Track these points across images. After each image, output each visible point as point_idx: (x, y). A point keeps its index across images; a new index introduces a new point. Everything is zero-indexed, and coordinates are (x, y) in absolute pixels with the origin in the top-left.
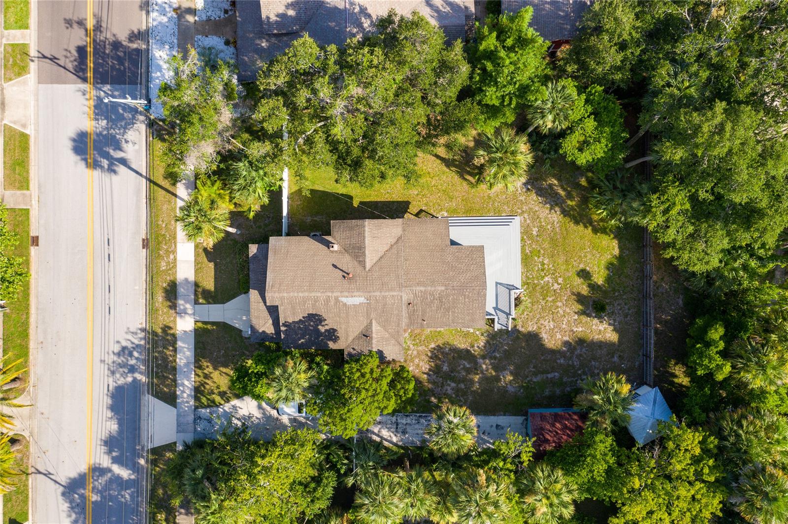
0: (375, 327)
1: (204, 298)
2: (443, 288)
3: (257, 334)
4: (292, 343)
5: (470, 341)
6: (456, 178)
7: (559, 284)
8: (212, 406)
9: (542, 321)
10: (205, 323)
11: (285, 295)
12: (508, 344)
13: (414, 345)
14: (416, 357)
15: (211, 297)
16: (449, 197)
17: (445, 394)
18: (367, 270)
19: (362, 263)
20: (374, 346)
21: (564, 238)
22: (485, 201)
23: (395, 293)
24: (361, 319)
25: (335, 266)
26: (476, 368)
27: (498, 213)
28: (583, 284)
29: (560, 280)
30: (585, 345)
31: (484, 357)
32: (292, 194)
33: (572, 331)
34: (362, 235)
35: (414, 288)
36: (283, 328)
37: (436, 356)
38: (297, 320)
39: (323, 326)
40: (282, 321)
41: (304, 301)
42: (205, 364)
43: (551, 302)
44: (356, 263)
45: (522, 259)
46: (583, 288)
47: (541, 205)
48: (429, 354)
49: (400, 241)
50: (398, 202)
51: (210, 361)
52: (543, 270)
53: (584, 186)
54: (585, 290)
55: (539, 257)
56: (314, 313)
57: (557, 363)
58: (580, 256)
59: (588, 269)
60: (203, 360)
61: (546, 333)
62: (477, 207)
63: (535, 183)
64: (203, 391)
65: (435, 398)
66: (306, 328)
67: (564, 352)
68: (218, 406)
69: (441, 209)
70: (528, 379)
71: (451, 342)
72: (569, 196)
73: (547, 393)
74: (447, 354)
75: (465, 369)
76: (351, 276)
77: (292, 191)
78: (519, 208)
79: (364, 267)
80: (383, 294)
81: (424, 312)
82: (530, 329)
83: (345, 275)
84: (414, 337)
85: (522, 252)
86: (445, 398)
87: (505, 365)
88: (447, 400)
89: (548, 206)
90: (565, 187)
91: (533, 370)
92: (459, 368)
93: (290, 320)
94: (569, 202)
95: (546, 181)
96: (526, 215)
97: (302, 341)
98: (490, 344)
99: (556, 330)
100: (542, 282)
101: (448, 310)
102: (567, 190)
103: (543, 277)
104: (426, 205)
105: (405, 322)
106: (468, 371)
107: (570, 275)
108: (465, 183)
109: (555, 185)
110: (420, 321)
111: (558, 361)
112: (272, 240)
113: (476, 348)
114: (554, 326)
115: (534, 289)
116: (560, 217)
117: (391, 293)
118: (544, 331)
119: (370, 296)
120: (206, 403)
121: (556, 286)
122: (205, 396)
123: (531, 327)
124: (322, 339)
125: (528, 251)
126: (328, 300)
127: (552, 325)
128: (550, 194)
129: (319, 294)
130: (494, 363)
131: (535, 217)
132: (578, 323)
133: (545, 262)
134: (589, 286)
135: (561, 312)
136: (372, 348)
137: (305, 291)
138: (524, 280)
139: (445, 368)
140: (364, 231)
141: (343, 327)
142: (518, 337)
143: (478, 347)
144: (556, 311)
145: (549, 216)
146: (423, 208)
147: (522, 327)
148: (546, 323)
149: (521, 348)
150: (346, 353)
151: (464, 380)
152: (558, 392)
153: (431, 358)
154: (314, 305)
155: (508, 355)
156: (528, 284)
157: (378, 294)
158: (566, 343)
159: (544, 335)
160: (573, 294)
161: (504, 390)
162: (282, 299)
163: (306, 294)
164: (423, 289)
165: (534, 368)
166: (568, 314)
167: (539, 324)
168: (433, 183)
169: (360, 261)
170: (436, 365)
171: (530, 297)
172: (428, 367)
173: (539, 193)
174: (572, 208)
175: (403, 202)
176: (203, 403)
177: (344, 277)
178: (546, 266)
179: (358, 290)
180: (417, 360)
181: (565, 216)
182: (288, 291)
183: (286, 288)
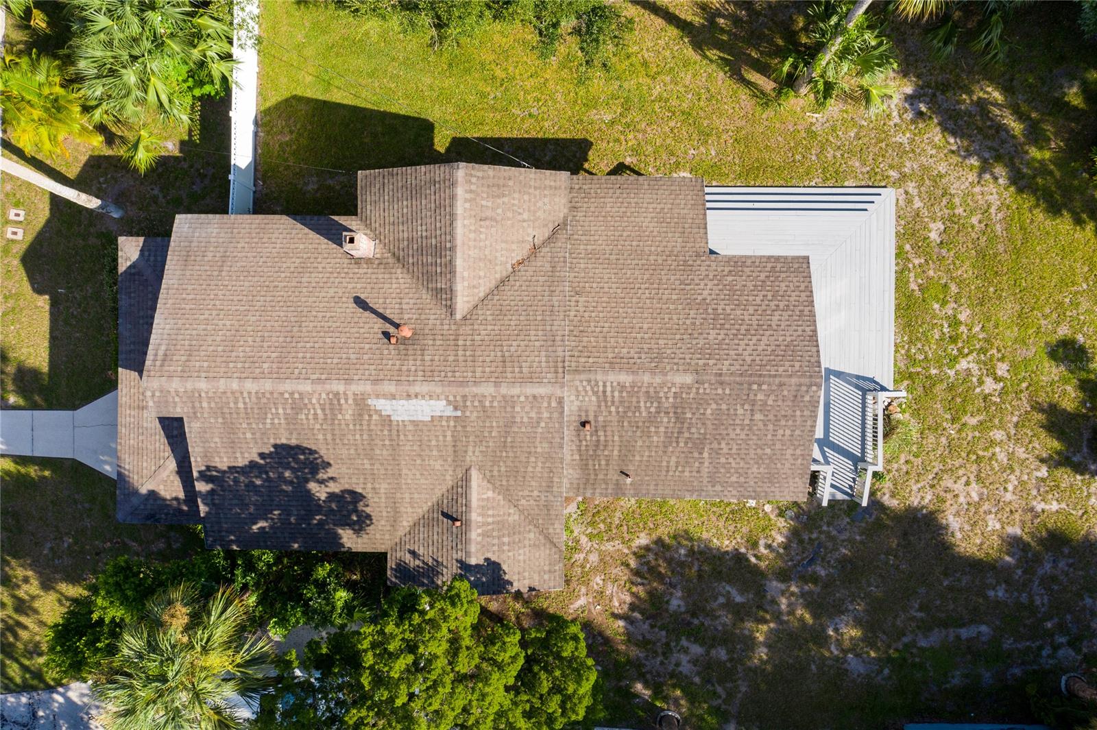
0: (479, 491)
1: (22, 390)
2: (688, 379)
3: (135, 501)
4: (230, 532)
5: (745, 530)
6: (721, 80)
7: (997, 379)
8: (34, 688)
9: (948, 482)
10: (21, 460)
11: (202, 385)
12: (851, 541)
13: (591, 537)
14: (595, 570)
15: (42, 390)
16: (701, 133)
17: (672, 675)
18: (458, 316)
19: (445, 297)
20: (473, 548)
21: (1017, 251)
22: (797, 144)
23: (541, 390)
24: (438, 465)
25: (361, 303)
26: (760, 605)
27: (834, 177)
28: (1066, 381)
29: (1002, 369)
30: (1066, 551)
31: (784, 576)
32: (267, 112)
33: (1032, 509)
34: (445, 210)
35: (599, 377)
36: (202, 487)
37: (652, 570)
38: (241, 462)
39: (322, 482)
40: (197, 466)
41: (263, 405)
42: (20, 573)
43: (974, 428)
44: (426, 296)
45: (898, 307)
46: (1064, 392)
47: (955, 159)
48: (633, 563)
49: (562, 236)
50: (557, 142)
51: (33, 566)
52: (953, 339)
53: (1076, 108)
54: (1069, 398)
55: (944, 303)
56: (294, 442)
57: (986, 597)
58: (1061, 304)
59: (1080, 338)
60: (13, 562)
61: (957, 514)
62: (778, 160)
63: (940, 97)
64: (11, 645)
65: (647, 685)
66: (272, 487)
67: (1008, 568)
68: (51, 689)
69: (677, 164)
70: (906, 640)
71: (696, 532)
72: (1035, 135)
73: (956, 681)
74: (682, 564)
75: (730, 605)
76: (406, 332)
77: (268, 104)
78: (891, 167)
79: (451, 309)
80: (504, 390)
81: (627, 449)
82: (915, 501)
83: (392, 330)
84: (591, 515)
85: (897, 288)
86: (674, 686)
87: (842, 601)
88: (678, 693)
89: (974, 161)
90: (1024, 108)
91: (919, 615)
92: (715, 605)
93: (222, 463)
94: (1035, 153)
95: (970, 93)
96: (911, 187)
97: (262, 524)
98: (801, 542)
99: (986, 507)
100: (951, 373)
101: (699, 445)
102: (1029, 118)
103: (954, 360)
104: (635, 151)
105: (569, 475)
106: (740, 613)
107: (1030, 354)
108: (744, 94)
109: (996, 104)
110: (614, 476)
111: (991, 593)
112: (183, 224)
113: (763, 550)
114: (981, 495)
115: (927, 390)
116: (1006, 194)
117: (530, 390)
118: (953, 509)
119: (464, 397)
120: (18, 680)
121: (990, 385)
122: (17, 661)
123: (919, 496)
124: (321, 523)
125: (913, 286)
126: (333, 404)
127: (975, 491)
128: (980, 130)
129: (306, 387)
130: (811, 593)
131: (937, 191)
132: (1049, 488)
133: (962, 317)
134: (1084, 385)
135: (1002, 457)
136: (468, 554)
137: (263, 376)
138: (902, 365)
139: (676, 602)
140: (453, 197)
141: (383, 487)
142: (879, 524)
143: (769, 546)
144: (988, 454)
145: (977, 189)
146: (628, 161)
147: (893, 496)
148: (959, 487)
149: (887, 554)
150: (391, 564)
151: (726, 639)
152: (987, 676)
153: (637, 573)
154: (291, 420)
155: (851, 571)
156: (910, 376)
157: (487, 390)
158: (1014, 544)
159: (954, 523)
160: (1038, 407)
161: (839, 670)
162: (193, 398)
163: (268, 385)
164: (626, 378)
165: (921, 609)
166: (1022, 462)
167: (939, 490)
168: (655, 93)
169: (437, 292)
170: (651, 594)
171: (916, 413)
172: (628, 599)
173: (950, 124)
174: (1042, 169)
175: (573, 141)
176: (11, 679)
177: (387, 335)
178: (963, 328)
179: (429, 376)
180: (598, 580)
181: (1020, 190)
182: (211, 375)
183: (206, 364)
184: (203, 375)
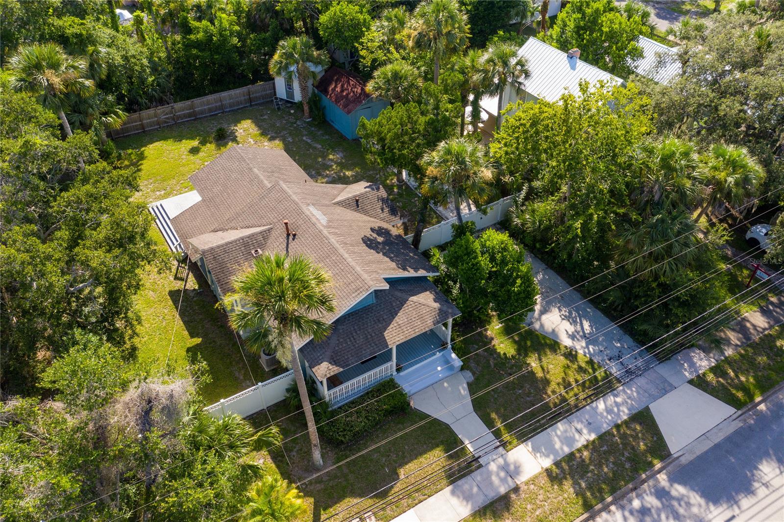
42: (553, 397)
56: (363, 244)
60: (552, 404)
64: (590, 382)
70: (322, 150)
79: (269, 230)
122: (594, 375)
141: (361, 224)
182: (351, 269)
183: (349, 275)
184: (353, 272)
